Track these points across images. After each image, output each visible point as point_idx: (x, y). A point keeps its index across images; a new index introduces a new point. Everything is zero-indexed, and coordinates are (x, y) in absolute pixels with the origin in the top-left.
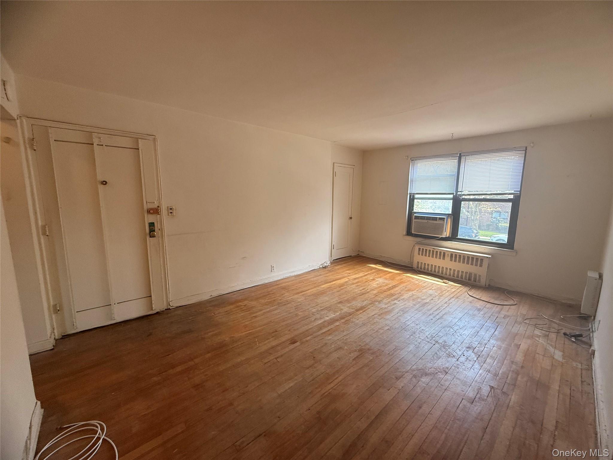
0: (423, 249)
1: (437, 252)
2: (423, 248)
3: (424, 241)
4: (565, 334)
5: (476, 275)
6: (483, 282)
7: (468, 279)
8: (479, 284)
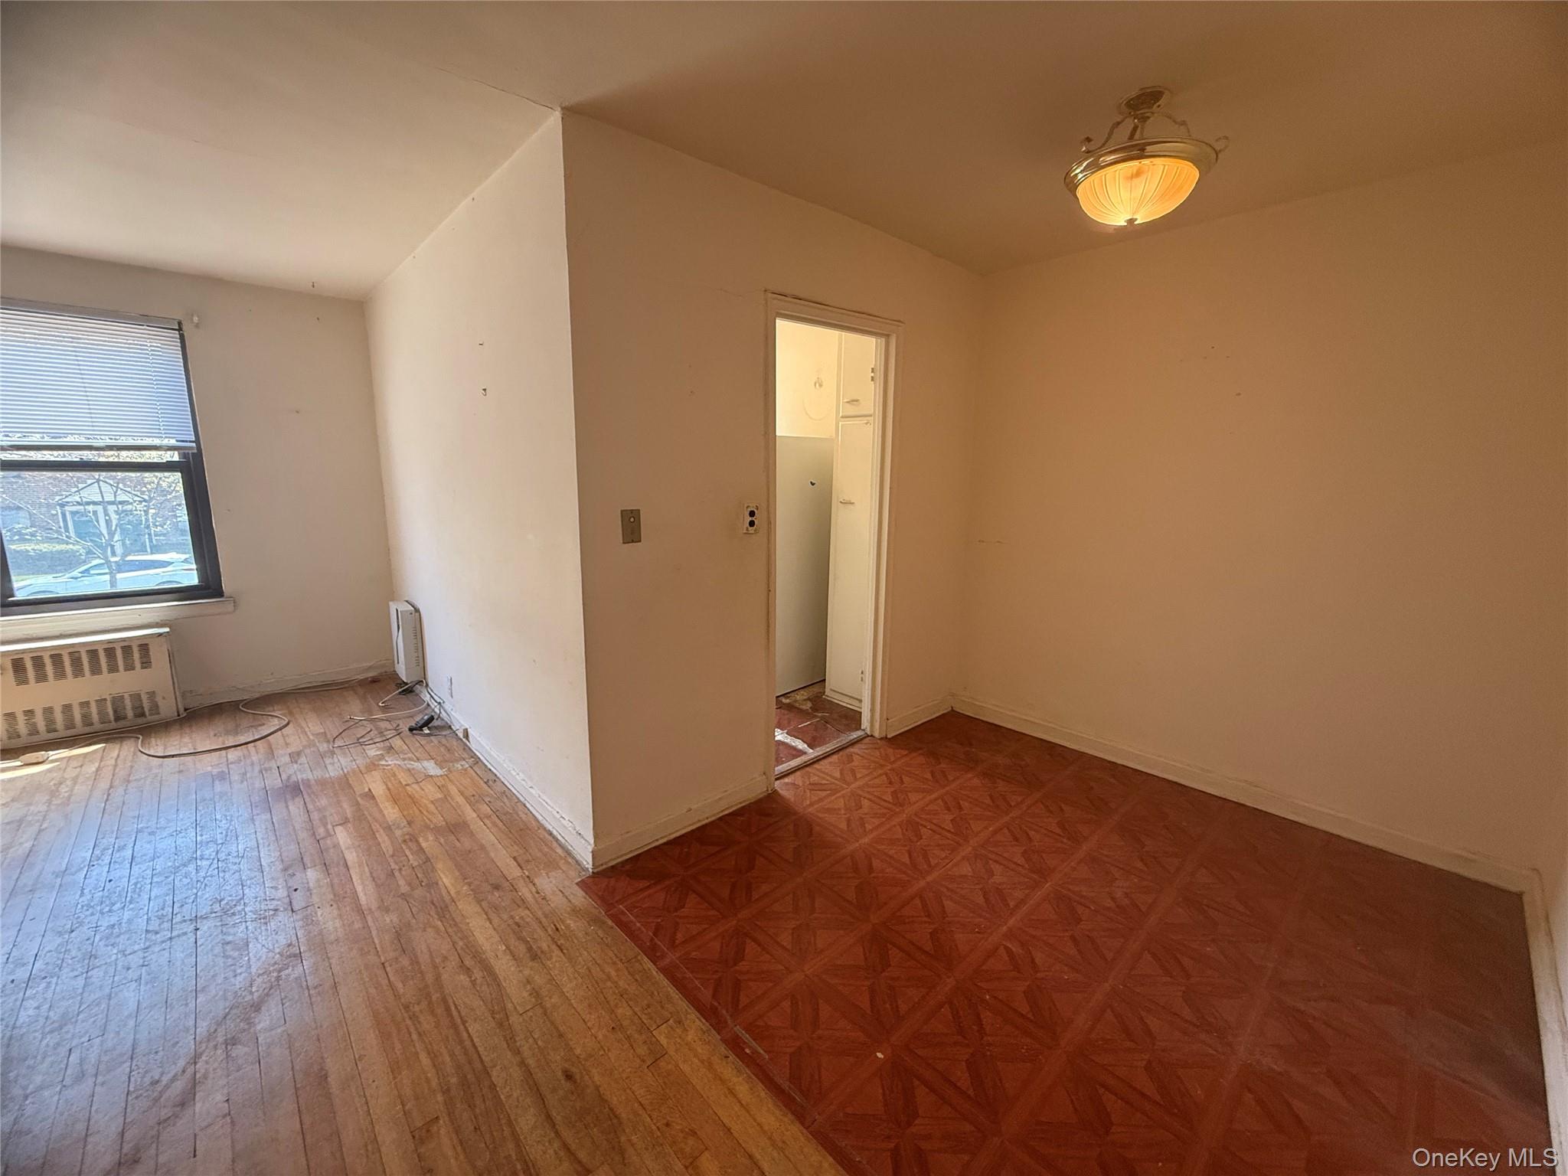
4: (411, 730)
5: (139, 695)
6: (168, 708)
7: (112, 717)
8: (156, 717)
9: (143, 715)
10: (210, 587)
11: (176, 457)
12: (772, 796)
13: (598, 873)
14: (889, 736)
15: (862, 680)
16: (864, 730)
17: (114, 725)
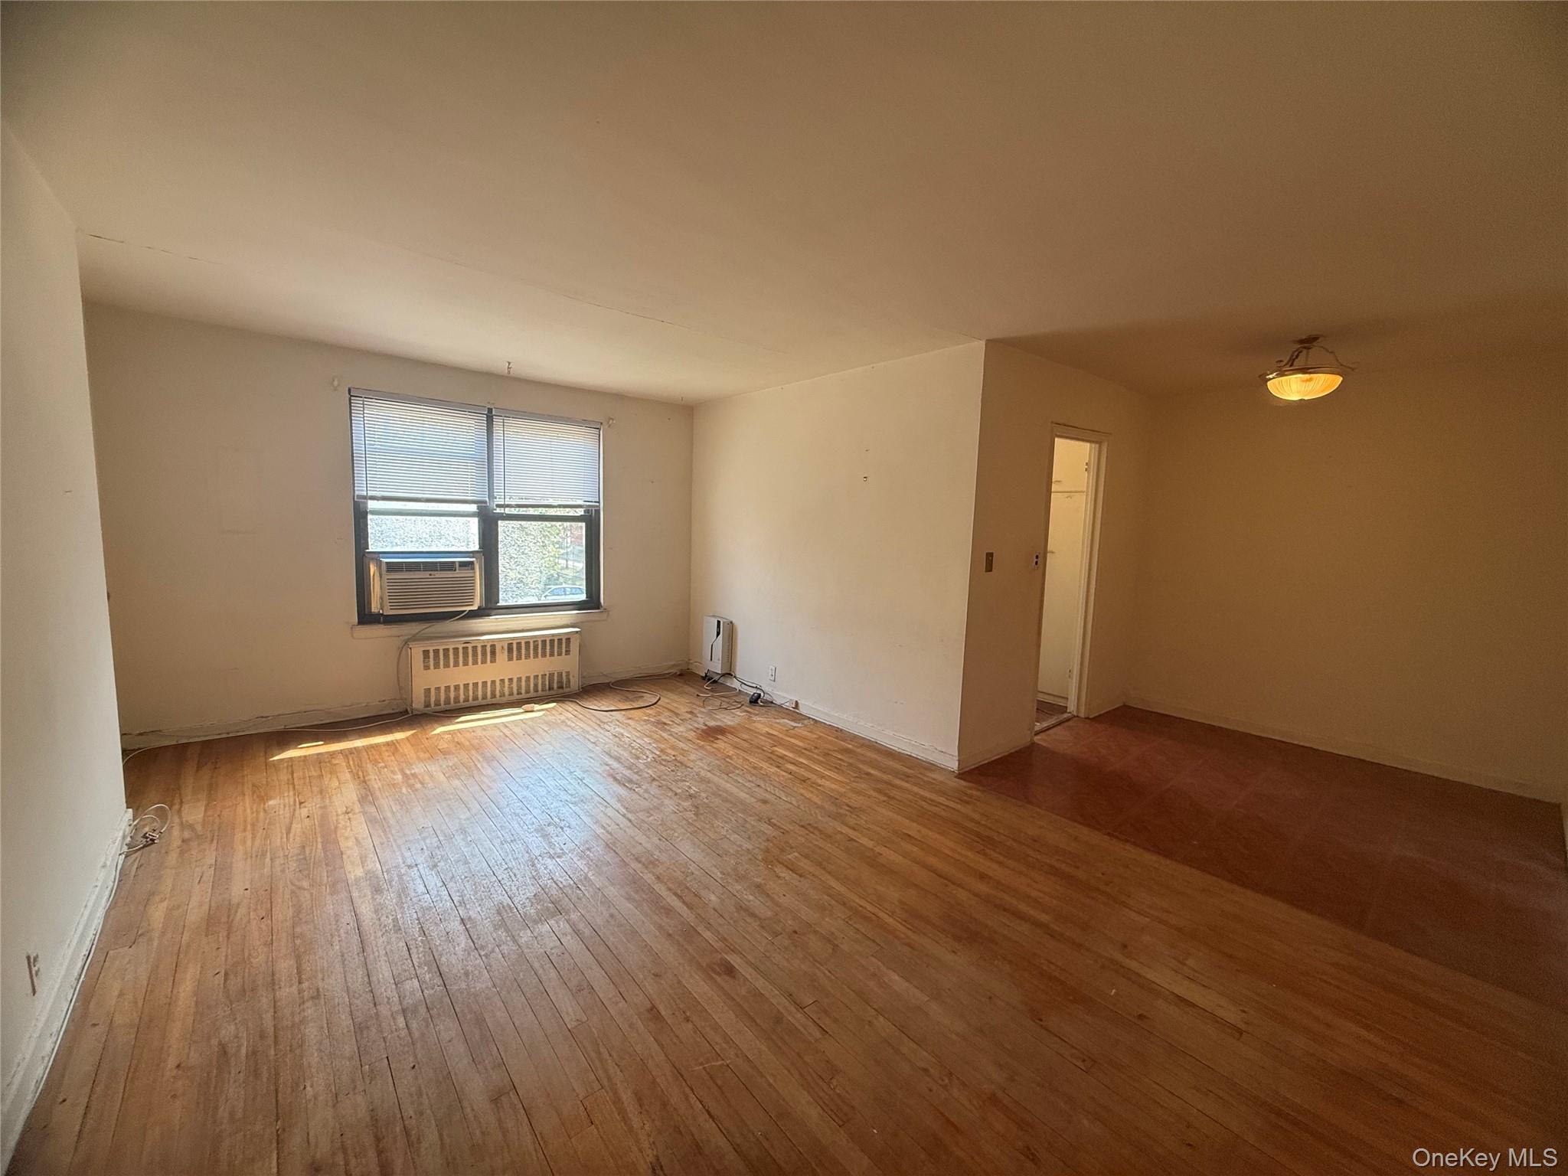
0: (436, 652)
1: (475, 648)
2: (434, 648)
3: (429, 630)
4: (751, 702)
5: (562, 673)
6: (575, 684)
7: (547, 688)
8: (568, 689)
9: (562, 688)
10: (592, 602)
11: (580, 512)
12: (1033, 744)
13: (962, 774)
14: (1091, 717)
15: (1070, 676)
16: (1070, 713)
17: (547, 693)
